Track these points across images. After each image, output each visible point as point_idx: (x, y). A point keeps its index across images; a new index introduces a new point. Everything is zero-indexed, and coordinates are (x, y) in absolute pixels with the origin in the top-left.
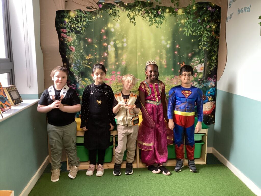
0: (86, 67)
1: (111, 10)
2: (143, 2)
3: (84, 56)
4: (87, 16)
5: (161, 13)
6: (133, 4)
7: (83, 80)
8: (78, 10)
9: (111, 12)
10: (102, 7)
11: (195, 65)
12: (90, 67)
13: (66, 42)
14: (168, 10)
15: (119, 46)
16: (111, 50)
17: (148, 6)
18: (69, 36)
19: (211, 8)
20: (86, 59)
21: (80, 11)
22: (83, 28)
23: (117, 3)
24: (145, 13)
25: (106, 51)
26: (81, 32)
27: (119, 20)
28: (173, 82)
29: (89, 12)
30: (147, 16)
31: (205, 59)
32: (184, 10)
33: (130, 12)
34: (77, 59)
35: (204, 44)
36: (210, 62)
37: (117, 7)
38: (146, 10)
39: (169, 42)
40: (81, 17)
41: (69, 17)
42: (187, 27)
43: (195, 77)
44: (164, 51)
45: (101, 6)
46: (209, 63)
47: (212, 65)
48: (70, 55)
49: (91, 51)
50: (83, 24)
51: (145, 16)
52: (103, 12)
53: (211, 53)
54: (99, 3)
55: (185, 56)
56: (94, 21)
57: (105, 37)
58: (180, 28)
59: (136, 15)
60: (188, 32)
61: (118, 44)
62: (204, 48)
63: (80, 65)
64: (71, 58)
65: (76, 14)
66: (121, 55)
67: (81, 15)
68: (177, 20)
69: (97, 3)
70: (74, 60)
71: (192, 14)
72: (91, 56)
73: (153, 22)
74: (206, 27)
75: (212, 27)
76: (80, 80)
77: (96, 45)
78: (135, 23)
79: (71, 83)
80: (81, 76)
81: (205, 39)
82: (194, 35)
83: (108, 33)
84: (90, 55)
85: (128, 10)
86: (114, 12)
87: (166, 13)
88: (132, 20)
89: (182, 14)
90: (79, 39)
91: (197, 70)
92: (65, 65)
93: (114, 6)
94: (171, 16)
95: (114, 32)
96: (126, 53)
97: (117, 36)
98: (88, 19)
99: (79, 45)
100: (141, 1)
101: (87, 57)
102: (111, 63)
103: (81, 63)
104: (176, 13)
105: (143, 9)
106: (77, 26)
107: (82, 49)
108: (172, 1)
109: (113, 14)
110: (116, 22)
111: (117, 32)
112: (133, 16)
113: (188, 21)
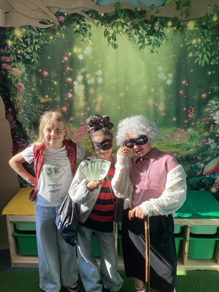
1: (77, 24)
2: (129, 10)
3: (37, 97)
4: (41, 36)
5: (158, 28)
6: (113, 14)
7: (37, 134)
8: (27, 25)
9: (78, 28)
10: (64, 20)
11: (212, 111)
13: (10, 77)
14: (170, 24)
15: (90, 82)
16: (79, 88)
17: (138, 17)
18: (14, 67)
20: (41, 102)
21: (30, 27)
22: (35, 55)
23: (87, 13)
24: (133, 28)
25: (71, 90)
26: (32, 61)
27: (90, 41)
28: (175, 137)
29: (44, 29)
30: (135, 33)
32: (198, 23)
33: (108, 27)
34: (28, 102)
37: (88, 19)
38: (134, 23)
39: (171, 75)
40: (31, 37)
41: (13, 37)
42: (201, 50)
43: (211, 130)
44: (161, 90)
45: (62, 18)
48: (16, 97)
49: (49, 90)
50: (34, 48)
51: (133, 34)
52: (65, 29)
54: (59, 14)
56: (51, 42)
57: (68, 69)
58: (190, 53)
59: (118, 32)
60: (202, 59)
61: (90, 79)
63: (33, 112)
64: (19, 101)
65: (23, 33)
66: (95, 96)
67: (32, 34)
68: (185, 40)
69: (55, 15)
70: (23, 104)
71: (211, 29)
72: (48, 98)
73: (145, 44)
77: (55, 81)
78: (116, 45)
79: (20, 137)
80: (34, 128)
82: (213, 64)
83: (73, 62)
84: (47, 96)
85: (106, 23)
86: (83, 28)
87: (167, 27)
88: (111, 41)
89: (194, 30)
90: (29, 72)
91: (215, 120)
92: (10, 112)
93: (83, 18)
94: (176, 33)
95: (82, 60)
96: (102, 94)
97: (88, 67)
98: (43, 40)
99: (30, 80)
100: (126, 9)
101: (42, 99)
102: (78, 109)
103: (34, 108)
104: (184, 28)
105: (128, 22)
106: (26, 51)
107: (34, 88)
108: (178, 8)
109: (81, 31)
110: (86, 44)
111: (87, 61)
112: (113, 33)
113: (203, 41)
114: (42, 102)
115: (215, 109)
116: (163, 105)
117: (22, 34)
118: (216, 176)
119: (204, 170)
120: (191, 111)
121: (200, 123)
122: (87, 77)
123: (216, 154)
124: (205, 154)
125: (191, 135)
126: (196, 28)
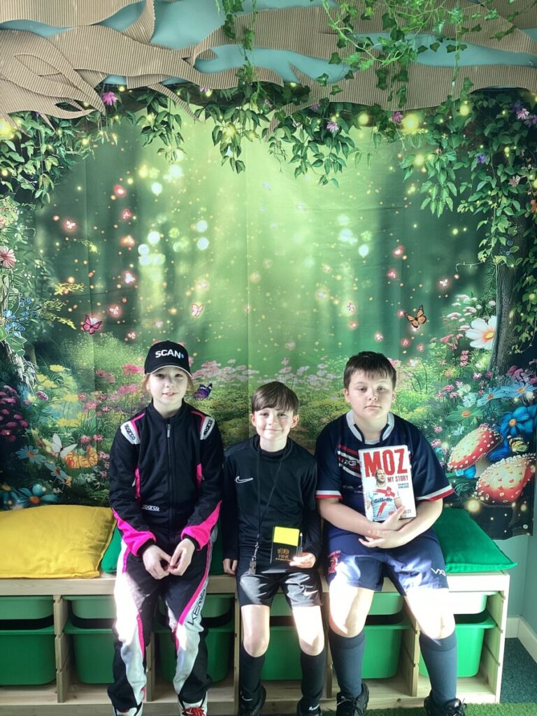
0: (56, 322)
1: (149, 112)
2: (271, 84)
3: (46, 282)
4: (61, 136)
5: (337, 129)
6: (233, 92)
7: (42, 371)
8: (27, 112)
9: (149, 123)
10: (117, 101)
11: (463, 319)
12: (71, 323)
14: (364, 118)
15: (179, 248)
16: (151, 262)
17: (291, 102)
19: (527, 113)
21: (34, 115)
22: (45, 181)
23: (173, 88)
24: (280, 126)
25: (132, 266)
26: (37, 195)
27: (179, 153)
29: (67, 120)
30: (285, 138)
31: (501, 302)
32: (426, 119)
33: (221, 122)
34: (23, 293)
35: (498, 243)
36: (519, 311)
37: (175, 102)
38: (281, 115)
39: (367, 236)
40: (37, 139)
42: (435, 180)
43: (462, 364)
44: (346, 269)
46: (517, 316)
47: (525, 323)
49: (76, 266)
50: (43, 164)
51: (279, 139)
52: (120, 123)
53: (525, 279)
54: (104, 88)
55: (426, 287)
56: (86, 153)
57: (126, 215)
58: (411, 186)
59: (245, 133)
60: (439, 200)
61: (177, 239)
62: (498, 259)
63: (34, 317)
65: (16, 128)
66: (190, 281)
67: (38, 132)
68: (400, 156)
69: (95, 89)
70: (11, 299)
71: (456, 133)
72: (75, 283)
73: (308, 163)
74: (507, 181)
75: (531, 181)
76: (31, 370)
77: (93, 244)
78: (240, 164)
80: (37, 358)
81: (503, 225)
82: (462, 211)
83: (137, 199)
84: (71, 280)
85: (216, 113)
86: (163, 123)
87: (357, 127)
88: (230, 153)
89: (418, 134)
90: (27, 221)
91: (471, 340)
93: (163, 100)
94: (378, 141)
95: (160, 195)
96: (207, 275)
97: (173, 211)
98: (65, 146)
99: (31, 241)
100: (262, 82)
101: (59, 286)
102: (149, 311)
103: (38, 307)
104: (397, 130)
105: (269, 112)
106: (23, 171)
107: (40, 259)
108: (382, 84)
109: (157, 128)
110: (169, 159)
111: (172, 197)
112: (234, 136)
113: (439, 159)
114: (59, 294)
115: (470, 313)
116: (350, 304)
117: (14, 131)
118: (477, 473)
119: (449, 458)
120: (416, 319)
121: (436, 346)
122: (171, 236)
123: (475, 421)
124: (452, 420)
125: (417, 375)
126: (423, 130)
